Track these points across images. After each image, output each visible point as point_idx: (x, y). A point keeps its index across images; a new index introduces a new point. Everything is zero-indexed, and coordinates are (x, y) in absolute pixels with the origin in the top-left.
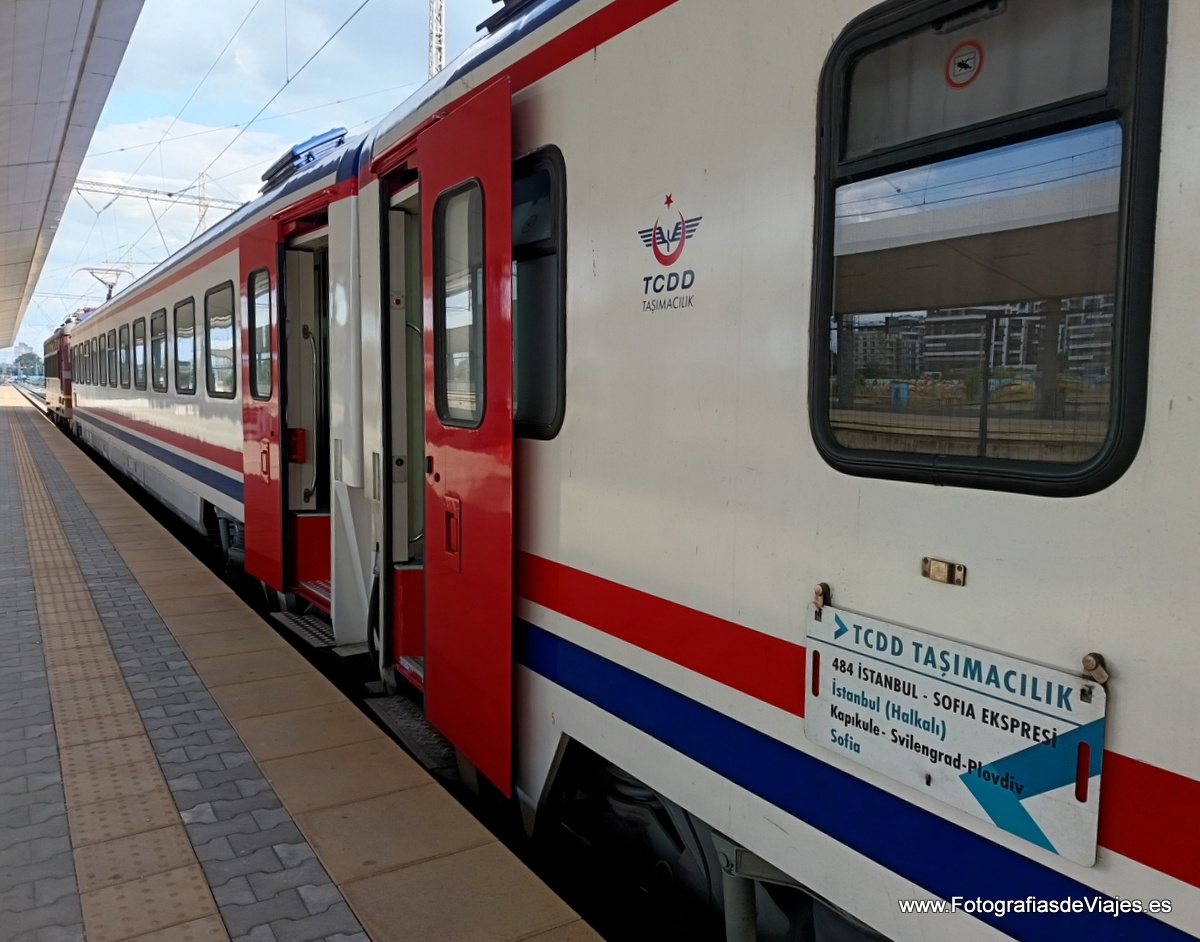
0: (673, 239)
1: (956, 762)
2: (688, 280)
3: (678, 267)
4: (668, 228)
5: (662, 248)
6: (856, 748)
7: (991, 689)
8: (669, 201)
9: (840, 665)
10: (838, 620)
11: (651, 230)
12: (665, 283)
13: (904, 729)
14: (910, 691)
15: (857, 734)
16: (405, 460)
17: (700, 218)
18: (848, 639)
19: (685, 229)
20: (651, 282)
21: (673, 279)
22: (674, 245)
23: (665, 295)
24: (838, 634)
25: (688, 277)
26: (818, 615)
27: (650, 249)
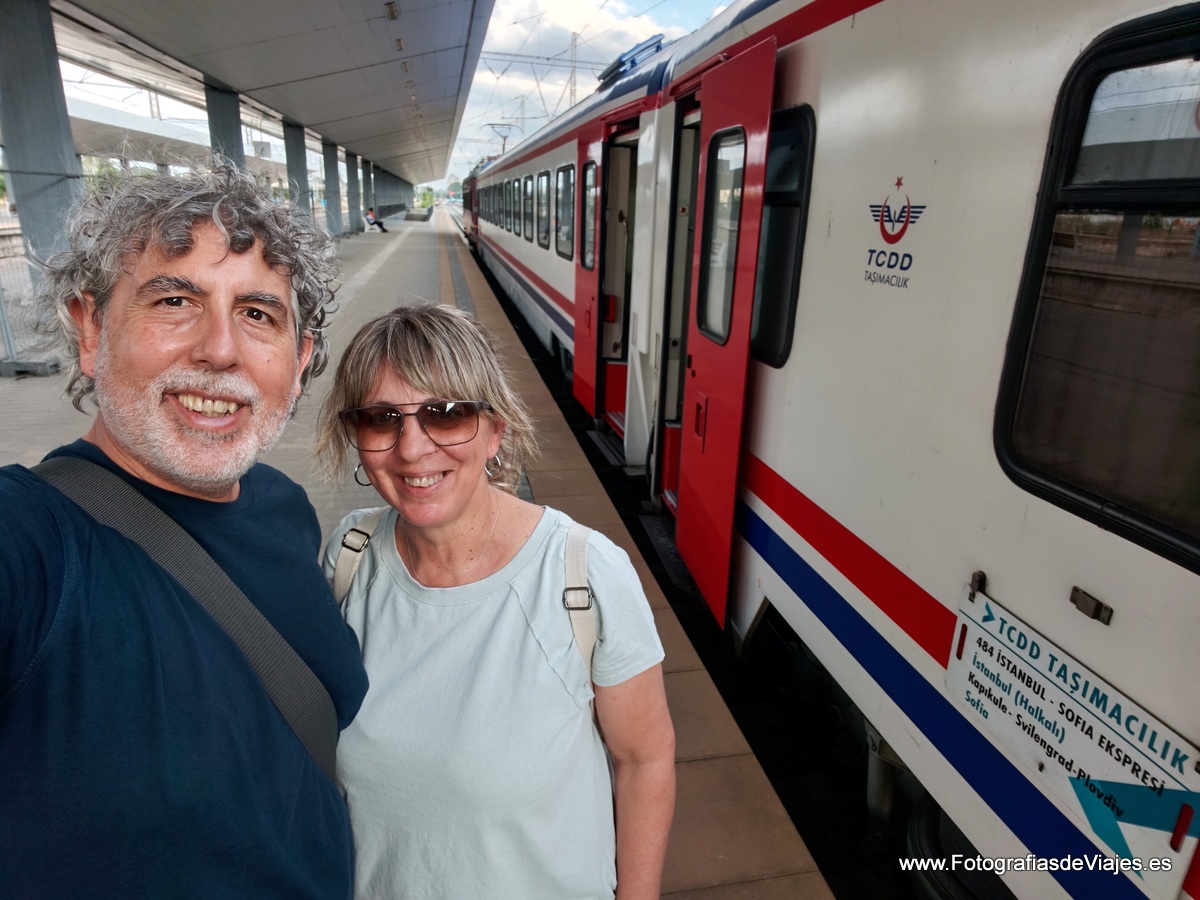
0: (898, 221)
1: (1069, 765)
2: (905, 262)
3: (899, 248)
4: (896, 209)
5: (888, 226)
6: (985, 714)
7: (1112, 722)
8: (899, 183)
9: (984, 646)
10: (987, 607)
11: (880, 206)
12: (886, 259)
13: (1028, 719)
14: (1040, 691)
15: (988, 704)
16: (679, 342)
17: (924, 207)
18: (993, 626)
19: (910, 214)
20: (875, 255)
21: (894, 258)
22: (899, 227)
23: (884, 271)
24: (987, 619)
25: (907, 260)
26: (972, 597)
27: (878, 223)
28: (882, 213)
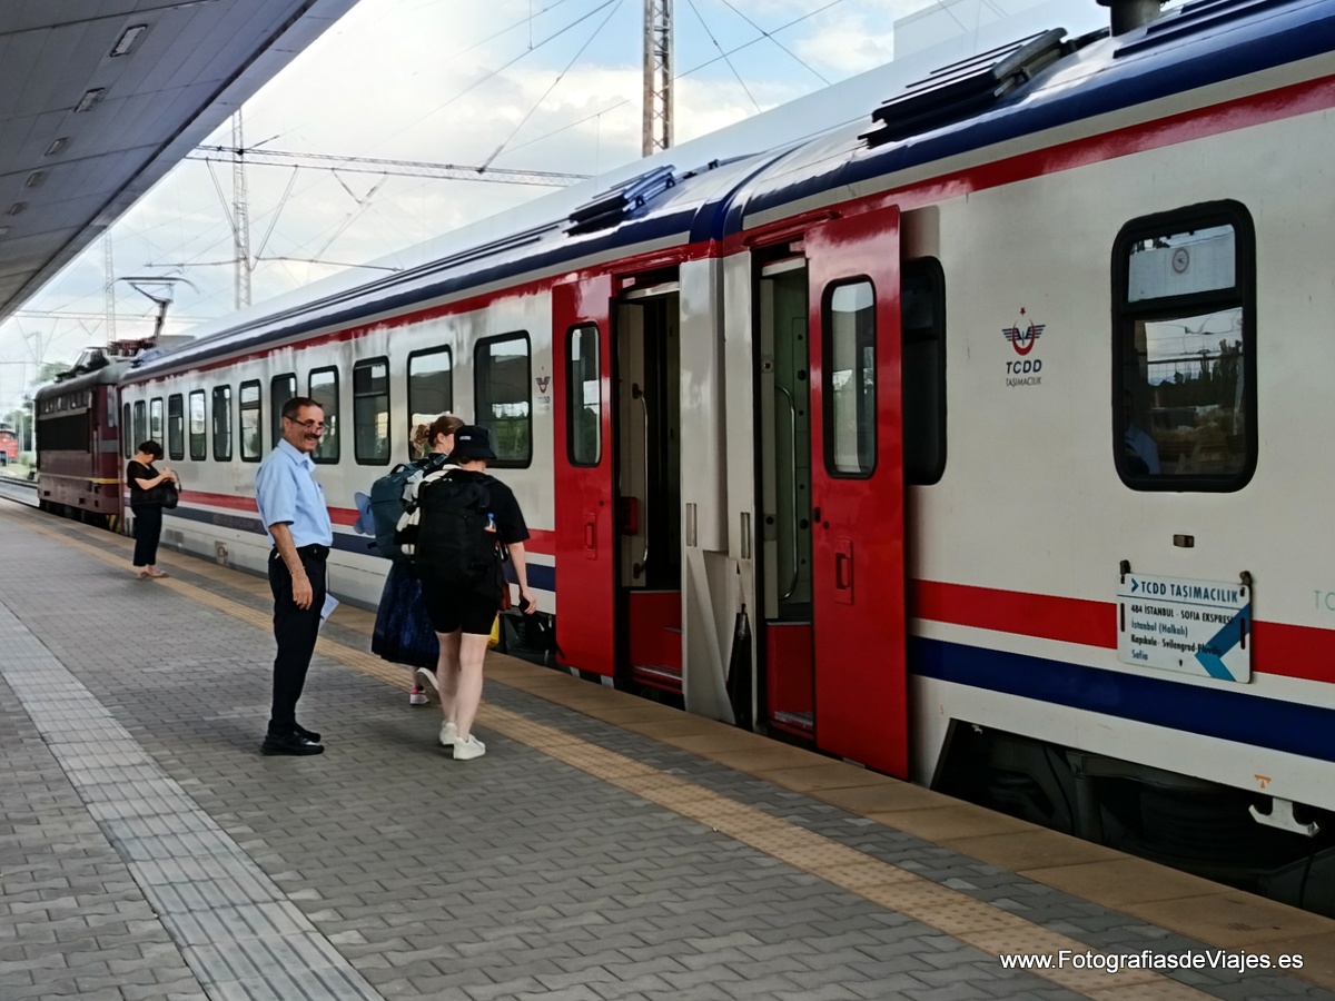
0: (1027, 338)
1: (1192, 648)
2: (1037, 365)
3: (1031, 356)
4: (1023, 330)
5: (1019, 343)
6: (1145, 657)
7: (1206, 601)
8: (1023, 311)
9: (1136, 609)
10: (1133, 581)
11: (1011, 330)
12: (1022, 367)
13: (1168, 637)
14: (1169, 613)
15: (1145, 648)
16: (775, 518)
17: (1044, 326)
18: (1138, 592)
19: (1034, 332)
20: (1012, 366)
21: (1027, 365)
22: (1028, 342)
23: (1022, 376)
24: (1134, 589)
25: (1038, 364)
26: (1123, 581)
27: (1011, 343)
28: (1013, 334)
